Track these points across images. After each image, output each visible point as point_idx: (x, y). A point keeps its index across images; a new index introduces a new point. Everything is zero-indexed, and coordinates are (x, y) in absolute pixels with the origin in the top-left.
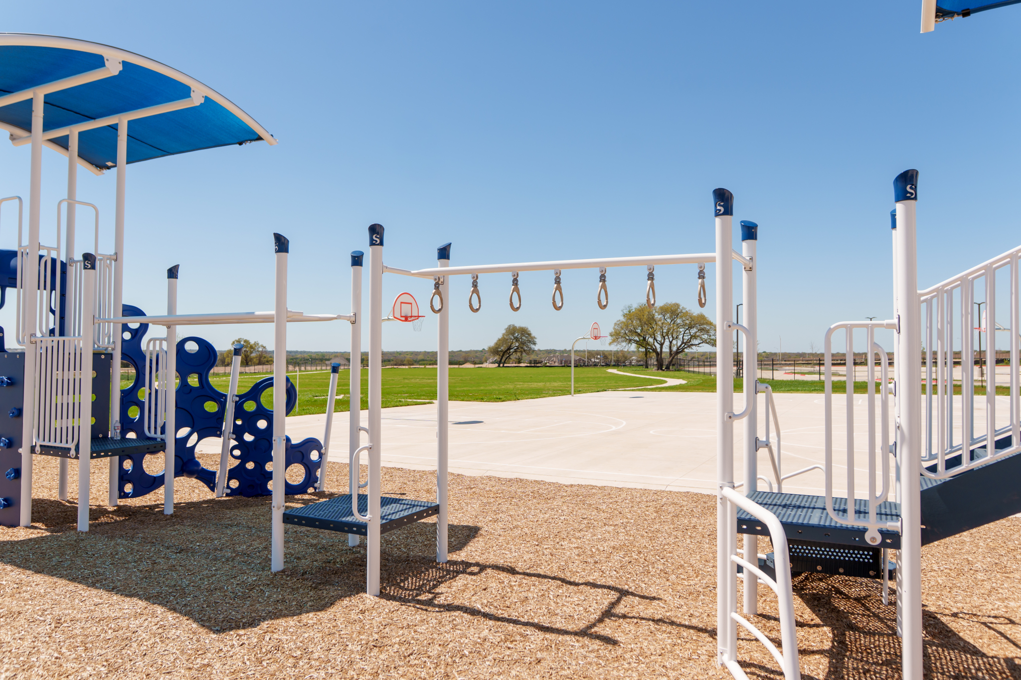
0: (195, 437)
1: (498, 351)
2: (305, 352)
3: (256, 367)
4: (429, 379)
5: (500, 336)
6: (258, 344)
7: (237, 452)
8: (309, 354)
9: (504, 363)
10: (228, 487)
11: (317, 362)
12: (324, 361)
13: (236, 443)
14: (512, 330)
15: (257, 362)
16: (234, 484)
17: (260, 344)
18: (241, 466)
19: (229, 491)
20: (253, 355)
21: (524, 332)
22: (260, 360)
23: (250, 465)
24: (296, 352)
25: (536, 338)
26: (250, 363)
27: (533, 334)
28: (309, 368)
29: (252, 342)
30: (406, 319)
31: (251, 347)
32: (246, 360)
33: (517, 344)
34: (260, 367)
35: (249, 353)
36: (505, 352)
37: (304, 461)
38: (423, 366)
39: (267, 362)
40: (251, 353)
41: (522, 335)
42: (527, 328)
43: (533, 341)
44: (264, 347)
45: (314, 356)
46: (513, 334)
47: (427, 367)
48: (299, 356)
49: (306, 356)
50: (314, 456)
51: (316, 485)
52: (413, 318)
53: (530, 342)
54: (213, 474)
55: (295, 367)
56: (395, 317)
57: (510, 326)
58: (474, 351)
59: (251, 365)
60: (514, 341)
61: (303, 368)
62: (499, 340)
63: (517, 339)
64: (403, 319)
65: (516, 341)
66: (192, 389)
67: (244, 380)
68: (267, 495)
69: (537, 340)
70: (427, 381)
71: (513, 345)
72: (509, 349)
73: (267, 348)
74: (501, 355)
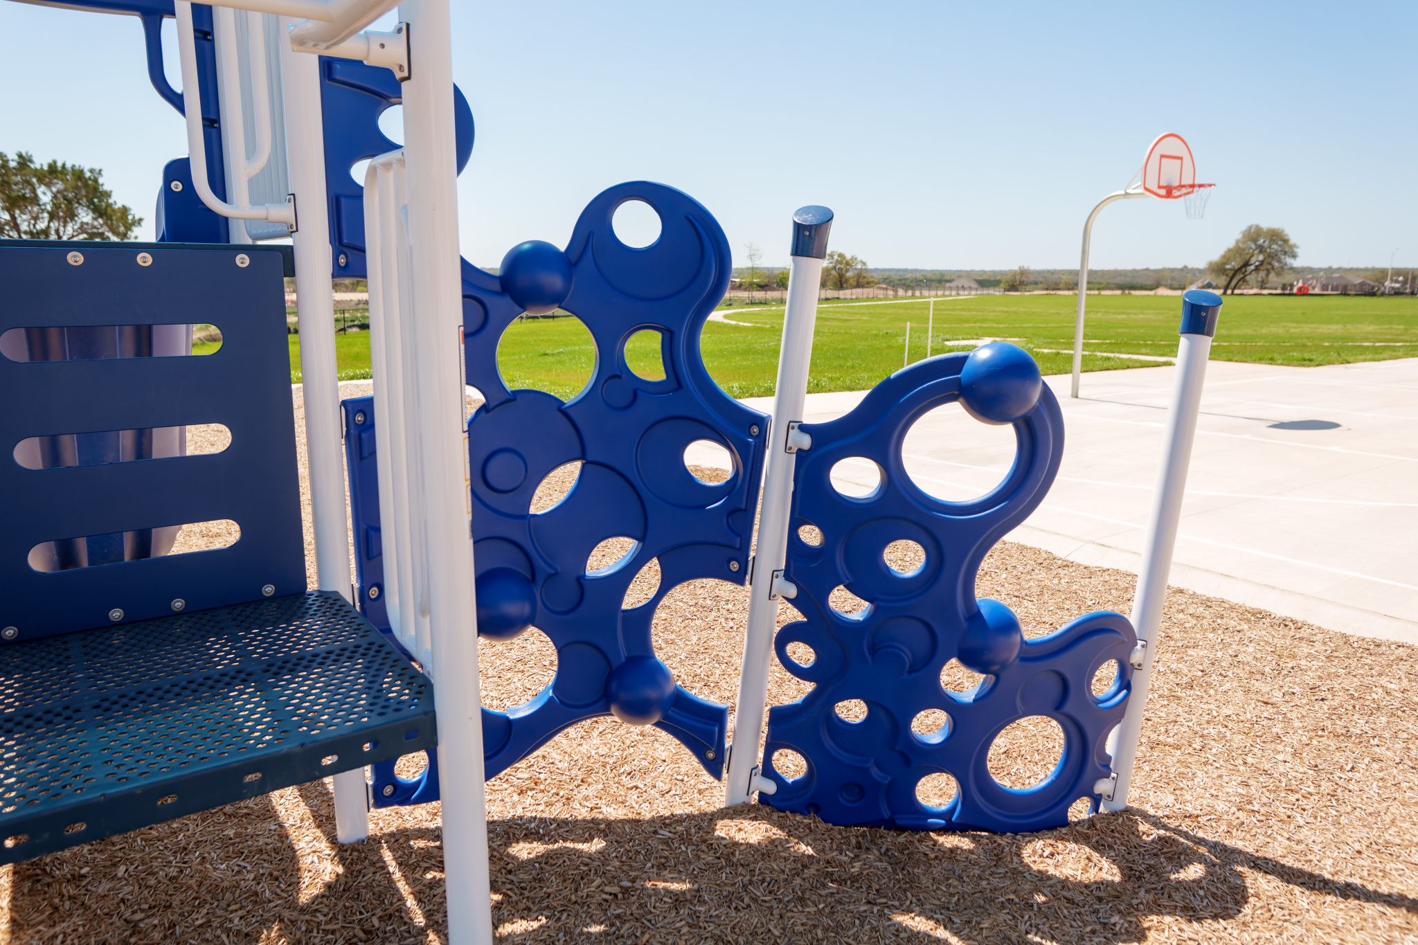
0: (651, 574)
1: (1225, 270)
2: (916, 270)
3: (854, 290)
4: (1119, 314)
5: (1231, 244)
6: (856, 259)
7: (802, 653)
8: (923, 273)
9: (1235, 288)
10: (768, 771)
11: (934, 284)
12: (943, 283)
13: (794, 615)
14: (1253, 235)
15: (855, 284)
16: (792, 765)
17: (859, 259)
18: (819, 705)
19: (771, 788)
20: (849, 274)
21: (1276, 236)
22: (858, 281)
23: (853, 711)
24: (906, 270)
25: (1297, 247)
26: (845, 285)
27: (1292, 242)
28: (926, 293)
29: (848, 257)
30: (1169, 192)
31: (847, 263)
32: (841, 281)
33: (1261, 258)
34: (859, 290)
35: (844, 272)
36: (1236, 272)
37: (1069, 707)
38: (1096, 292)
39: (868, 283)
40: (847, 271)
41: (1272, 241)
42: (1283, 231)
43: (1292, 251)
44: (864, 264)
45: (929, 276)
46: (1255, 241)
47: (1104, 293)
48: (909, 276)
49: (919, 276)
50: (1104, 681)
51: (1102, 787)
52: (1184, 190)
53: (1285, 253)
54: (717, 716)
55: (906, 291)
56: (1146, 189)
57: (1250, 227)
58: (1169, 269)
59: (847, 288)
60: (1256, 252)
61: (917, 293)
62: (1229, 250)
63: (1261, 249)
64: (1163, 192)
65: (1261, 252)
66: (639, 388)
67: (837, 310)
68: (915, 829)
69: (1298, 251)
70: (1115, 316)
71: (1253, 260)
72: (1246, 264)
73: (867, 264)
74: (1230, 275)
